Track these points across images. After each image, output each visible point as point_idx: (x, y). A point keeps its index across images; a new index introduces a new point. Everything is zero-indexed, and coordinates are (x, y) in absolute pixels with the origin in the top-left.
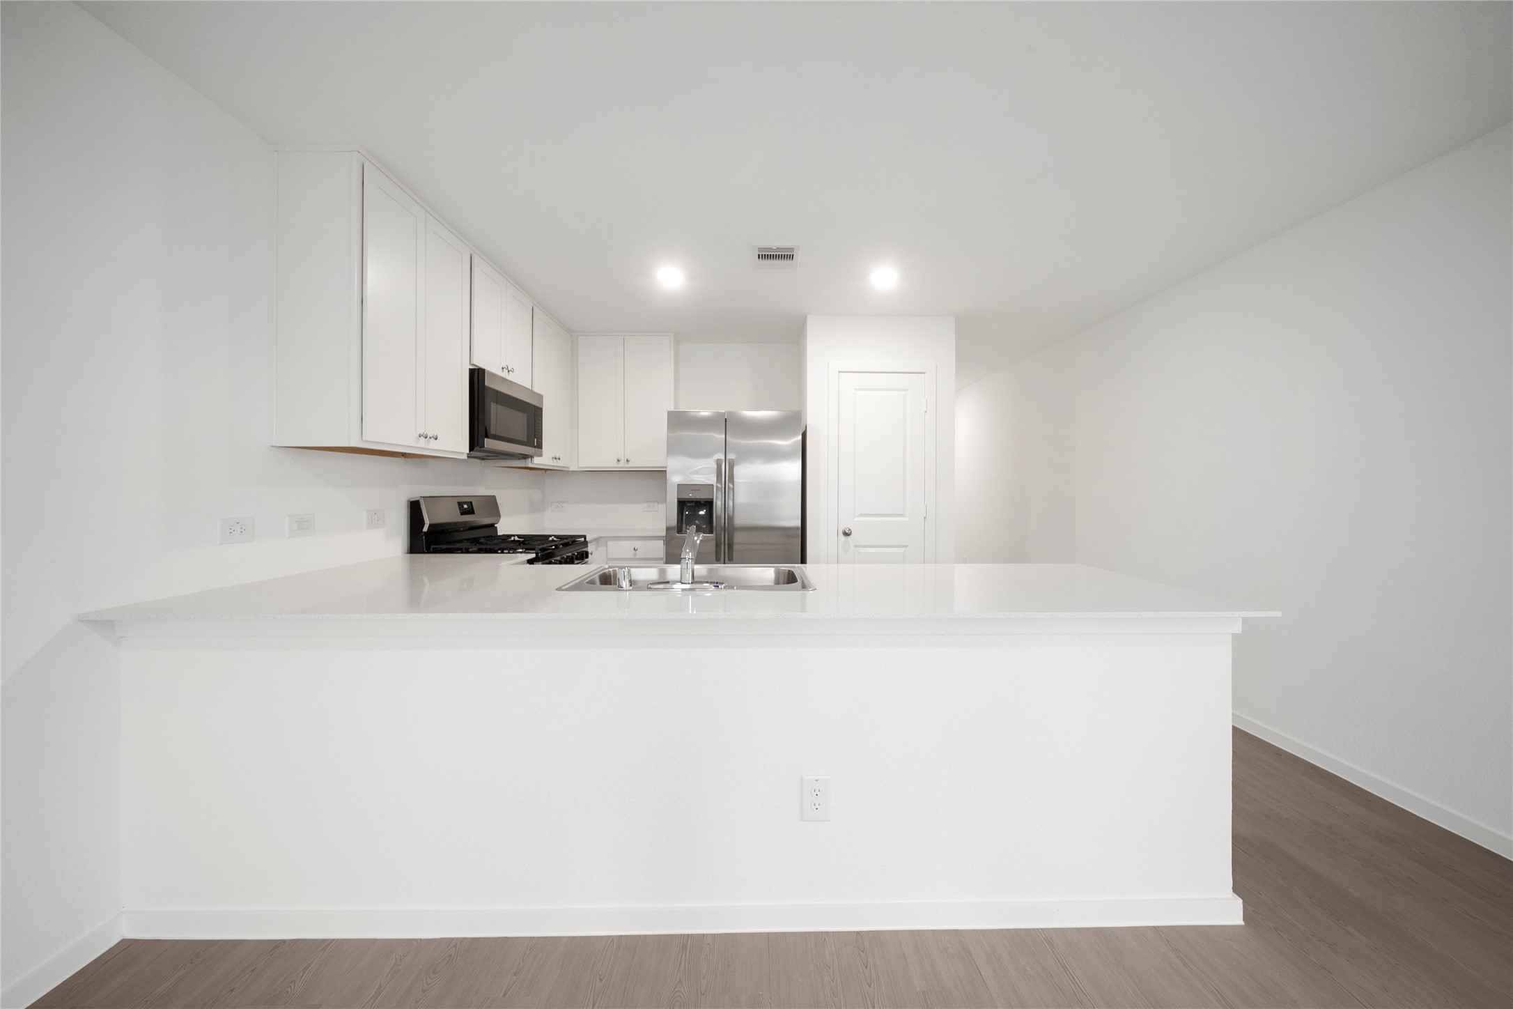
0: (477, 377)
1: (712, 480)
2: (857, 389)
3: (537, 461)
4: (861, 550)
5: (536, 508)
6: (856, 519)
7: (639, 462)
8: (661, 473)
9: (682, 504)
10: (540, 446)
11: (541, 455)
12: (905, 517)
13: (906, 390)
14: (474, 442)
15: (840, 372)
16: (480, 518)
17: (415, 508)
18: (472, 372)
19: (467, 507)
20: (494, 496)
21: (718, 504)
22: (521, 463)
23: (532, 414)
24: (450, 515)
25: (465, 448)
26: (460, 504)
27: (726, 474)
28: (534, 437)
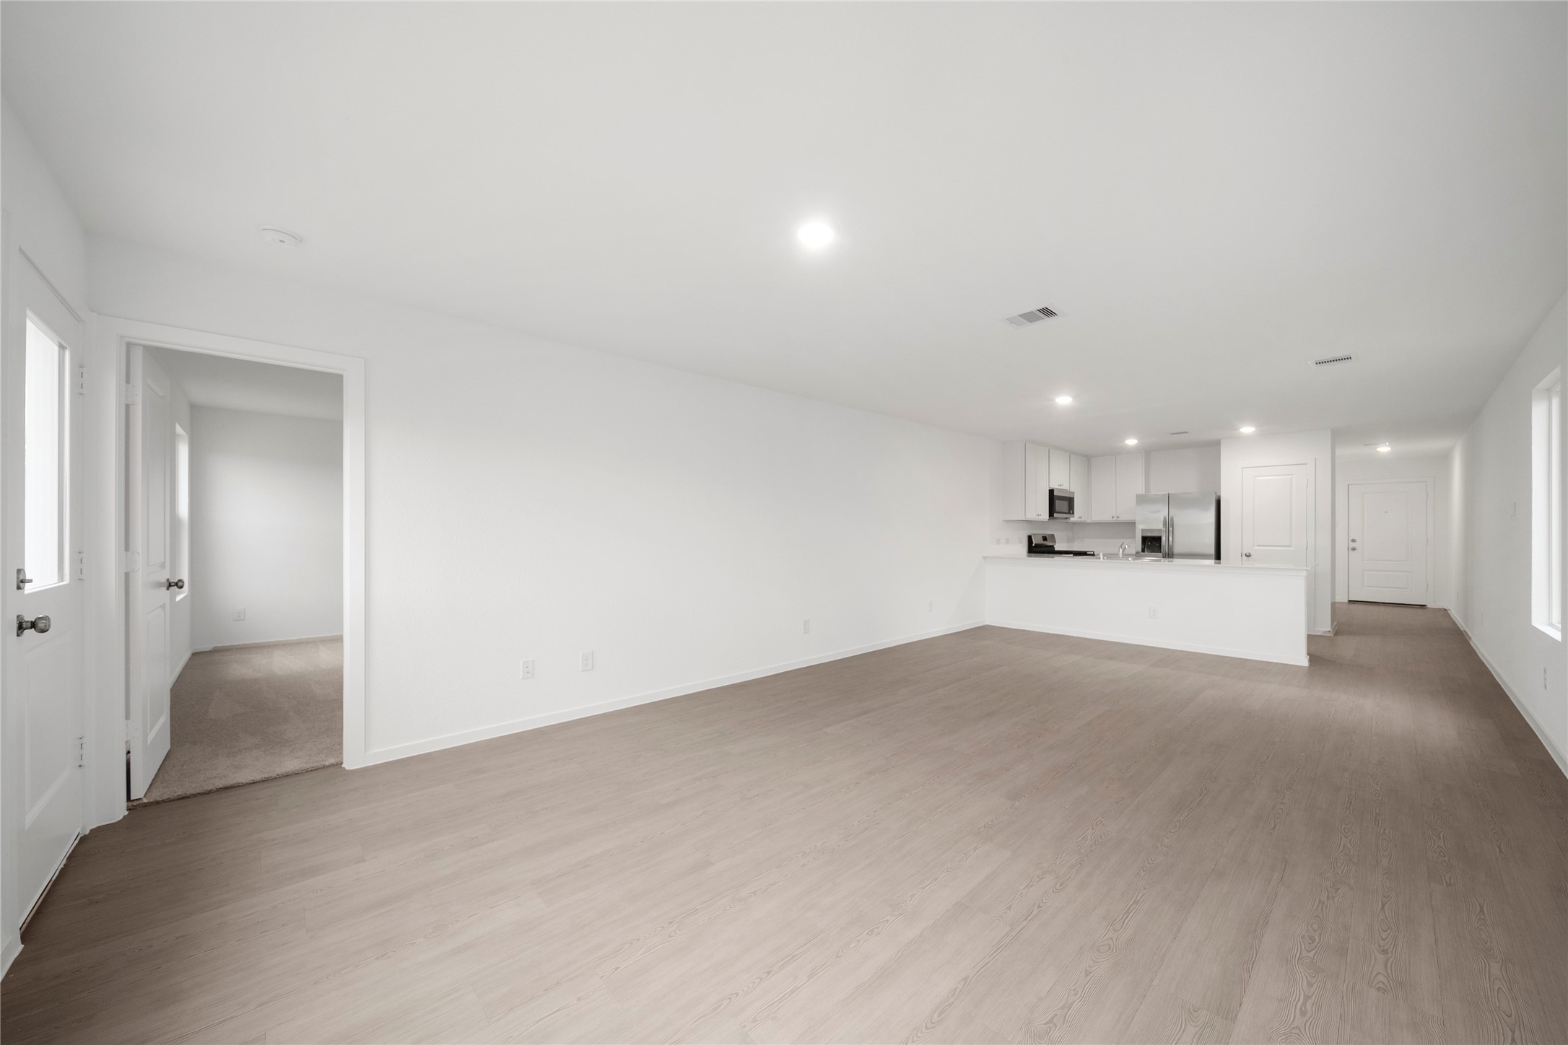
0: (1051, 492)
1: (1161, 526)
2: (1255, 477)
3: (1072, 519)
5: (1070, 540)
6: (1253, 548)
7: (1124, 518)
8: (1132, 524)
9: (1145, 539)
10: (1073, 513)
11: (1074, 517)
12: (1291, 547)
13: (1292, 475)
14: (1051, 515)
15: (1241, 468)
16: (1049, 543)
17: (1030, 538)
18: (1050, 490)
19: (1045, 539)
20: (1053, 535)
21: (1164, 539)
22: (1065, 521)
23: (1070, 501)
24: (1040, 541)
25: (1048, 518)
26: (1043, 537)
27: (1169, 524)
28: (1071, 509)
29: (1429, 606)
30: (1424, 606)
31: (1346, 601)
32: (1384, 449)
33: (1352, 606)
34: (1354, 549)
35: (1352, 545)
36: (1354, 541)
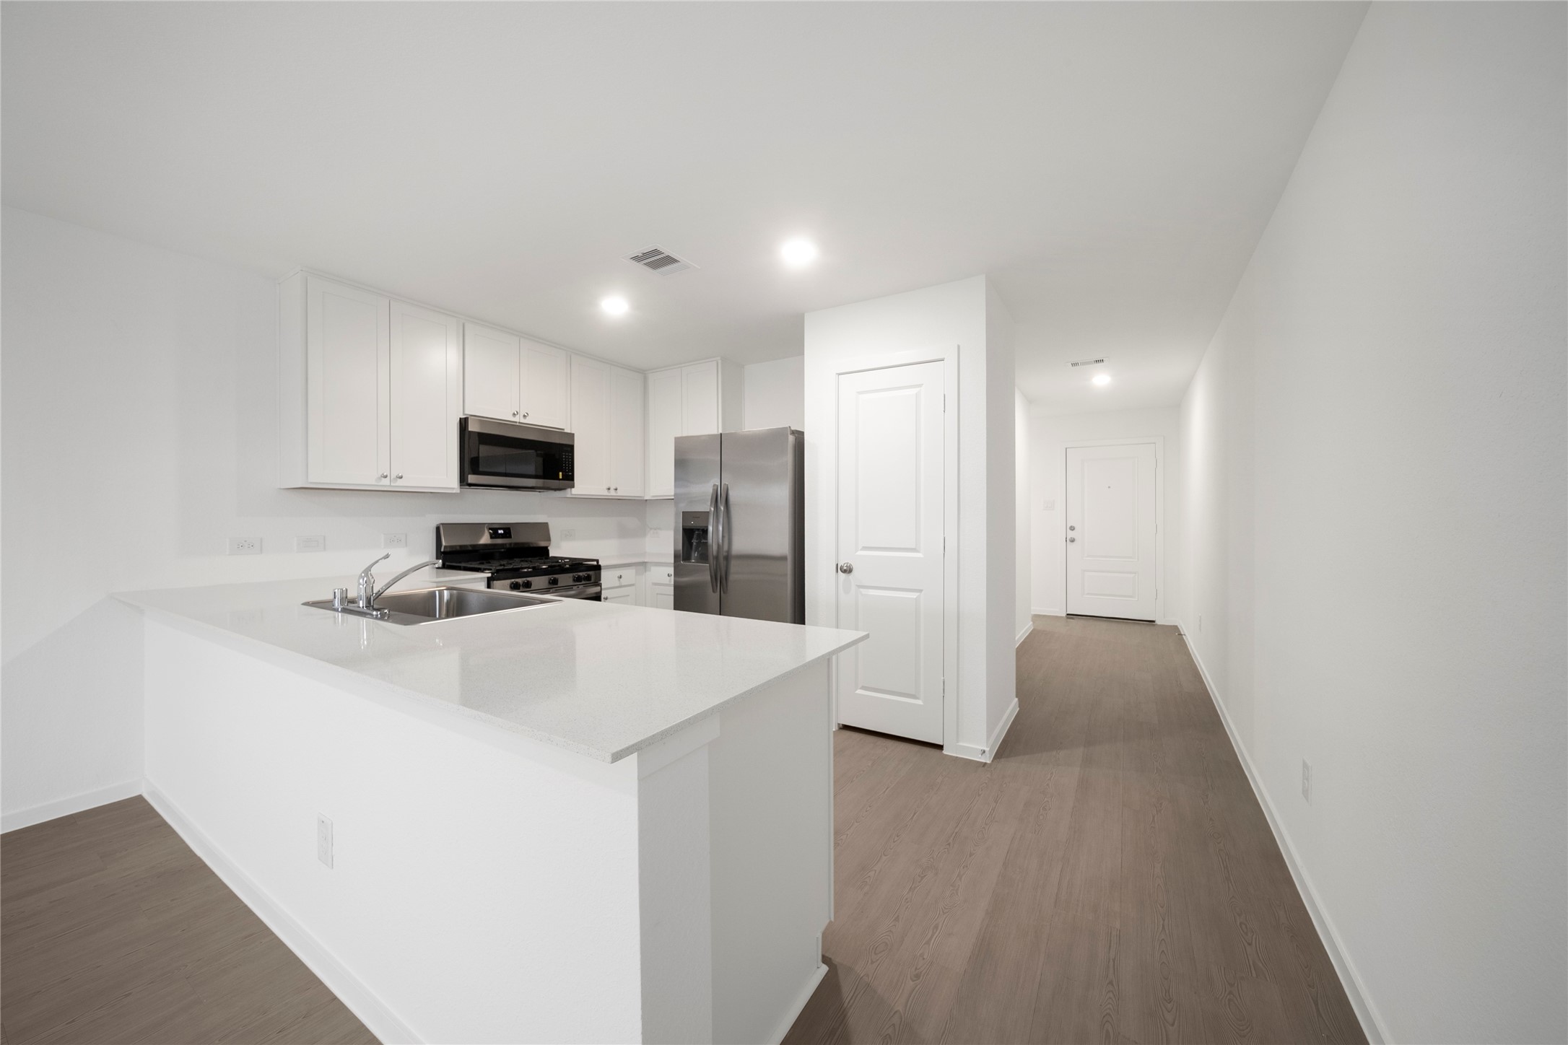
0: (465, 424)
1: (707, 507)
2: (860, 393)
4: (864, 591)
6: (860, 553)
9: (686, 531)
11: (573, 486)
12: (918, 552)
13: (920, 386)
14: (464, 479)
15: (839, 374)
17: (438, 532)
18: (462, 421)
19: (502, 532)
21: (710, 532)
26: (493, 530)
27: (721, 499)
29: (1158, 622)
30: (1154, 621)
31: (1064, 615)
32: (1101, 379)
33: (1073, 622)
34: (1073, 541)
35: (1071, 534)
36: (1072, 528)
